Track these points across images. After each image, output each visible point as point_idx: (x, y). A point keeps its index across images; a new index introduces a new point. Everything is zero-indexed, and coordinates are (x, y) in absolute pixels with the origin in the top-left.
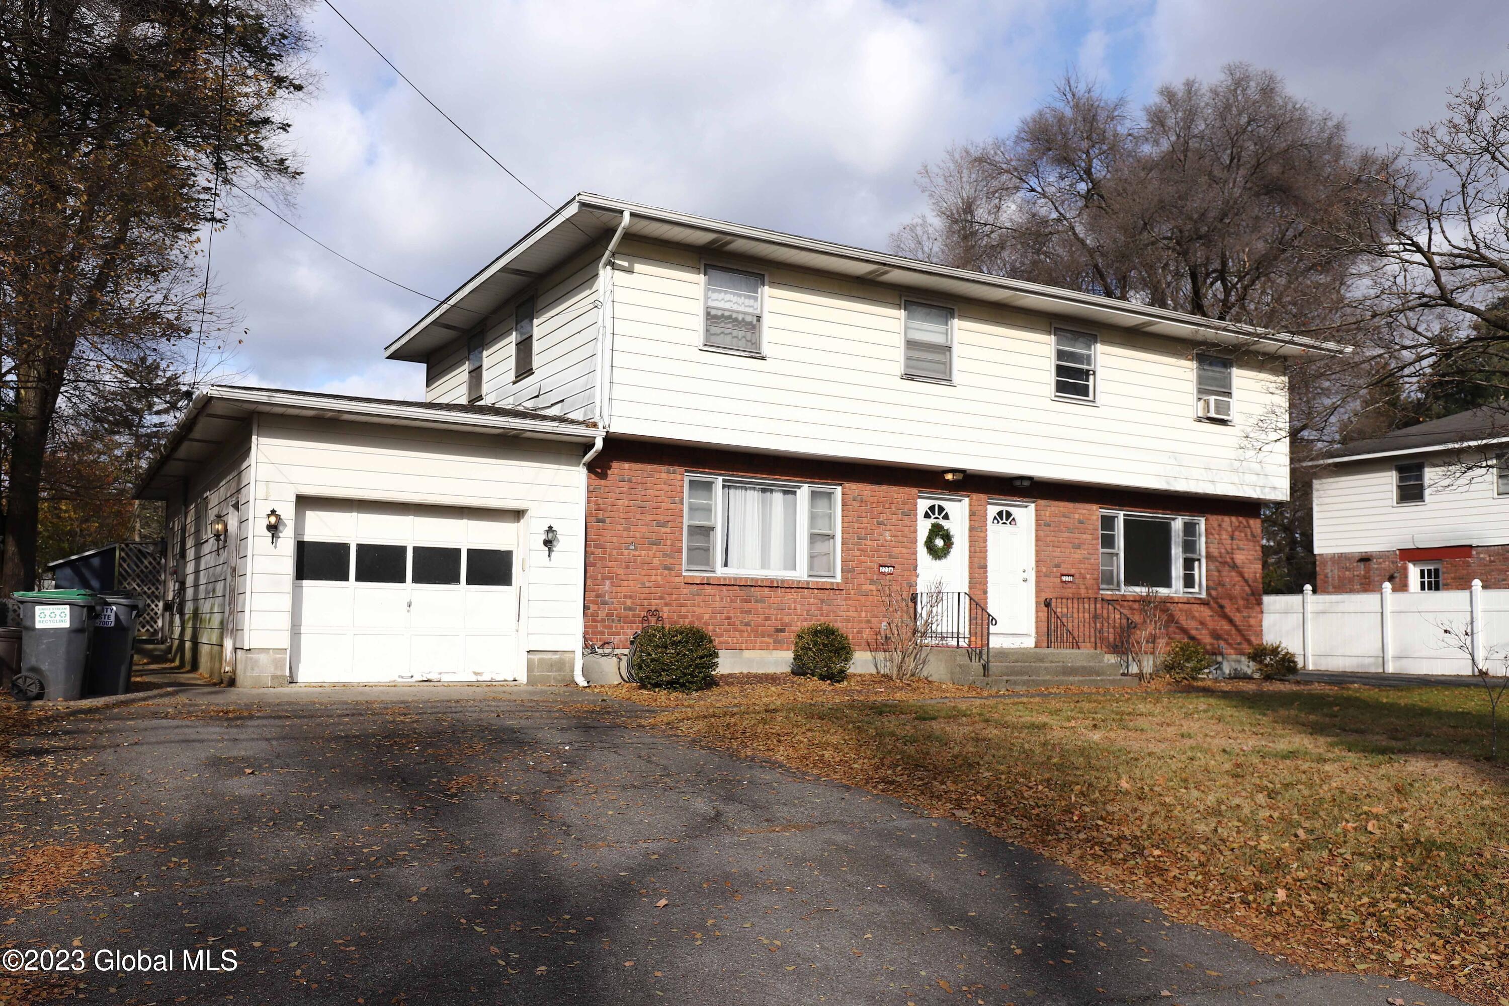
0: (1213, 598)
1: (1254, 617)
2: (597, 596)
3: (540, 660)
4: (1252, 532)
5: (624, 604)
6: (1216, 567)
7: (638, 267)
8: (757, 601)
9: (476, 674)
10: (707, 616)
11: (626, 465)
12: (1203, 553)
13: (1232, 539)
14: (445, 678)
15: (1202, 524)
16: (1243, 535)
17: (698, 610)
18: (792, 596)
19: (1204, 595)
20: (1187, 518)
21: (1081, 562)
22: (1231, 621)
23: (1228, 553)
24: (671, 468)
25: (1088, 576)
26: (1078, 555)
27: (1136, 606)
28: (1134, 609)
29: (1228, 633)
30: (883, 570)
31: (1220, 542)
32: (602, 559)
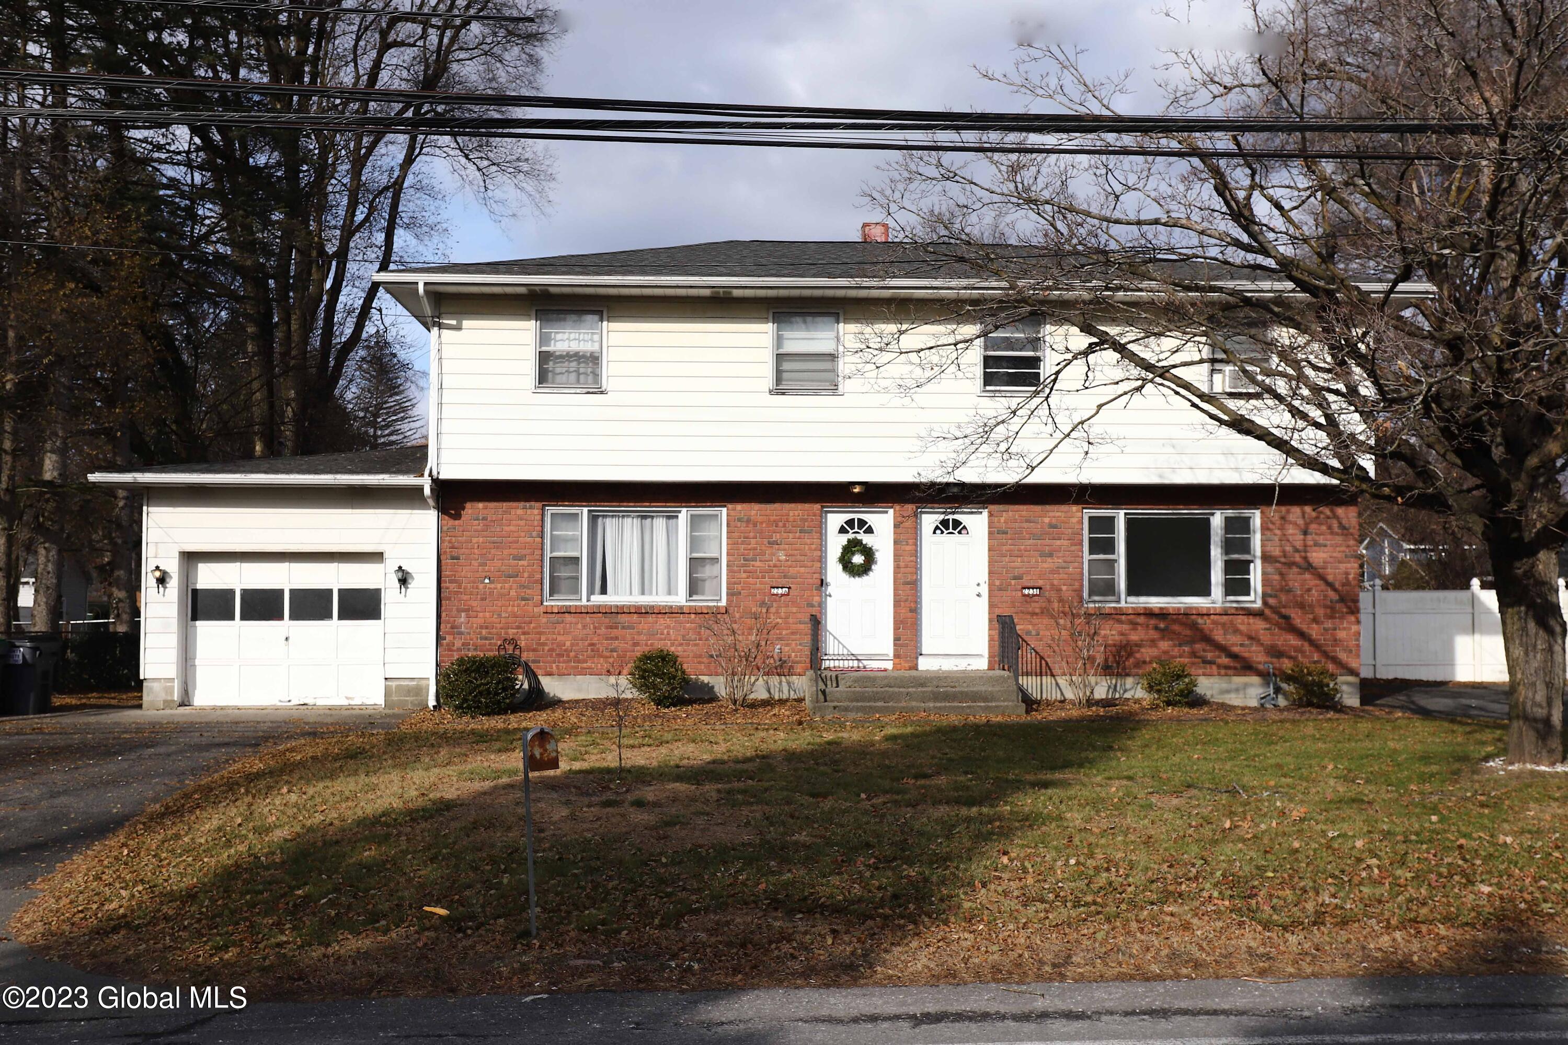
0: (1271, 607)
1: (1344, 629)
2: (452, 628)
3: (397, 686)
4: (1340, 523)
5: (480, 633)
6: (1277, 569)
7: (466, 323)
8: (623, 628)
9: (347, 698)
10: (568, 644)
11: (481, 505)
12: (1258, 553)
13: (1305, 533)
14: (320, 702)
15: (1256, 517)
16: (1324, 528)
17: (560, 638)
18: (663, 621)
19: (1259, 604)
20: (1230, 513)
21: (1052, 572)
22: (1302, 635)
23: (1297, 551)
24: (528, 504)
25: (1064, 588)
26: (1049, 564)
27: (1141, 620)
28: (1137, 624)
29: (1298, 650)
30: (775, 591)
31: (1284, 538)
32: (457, 593)
